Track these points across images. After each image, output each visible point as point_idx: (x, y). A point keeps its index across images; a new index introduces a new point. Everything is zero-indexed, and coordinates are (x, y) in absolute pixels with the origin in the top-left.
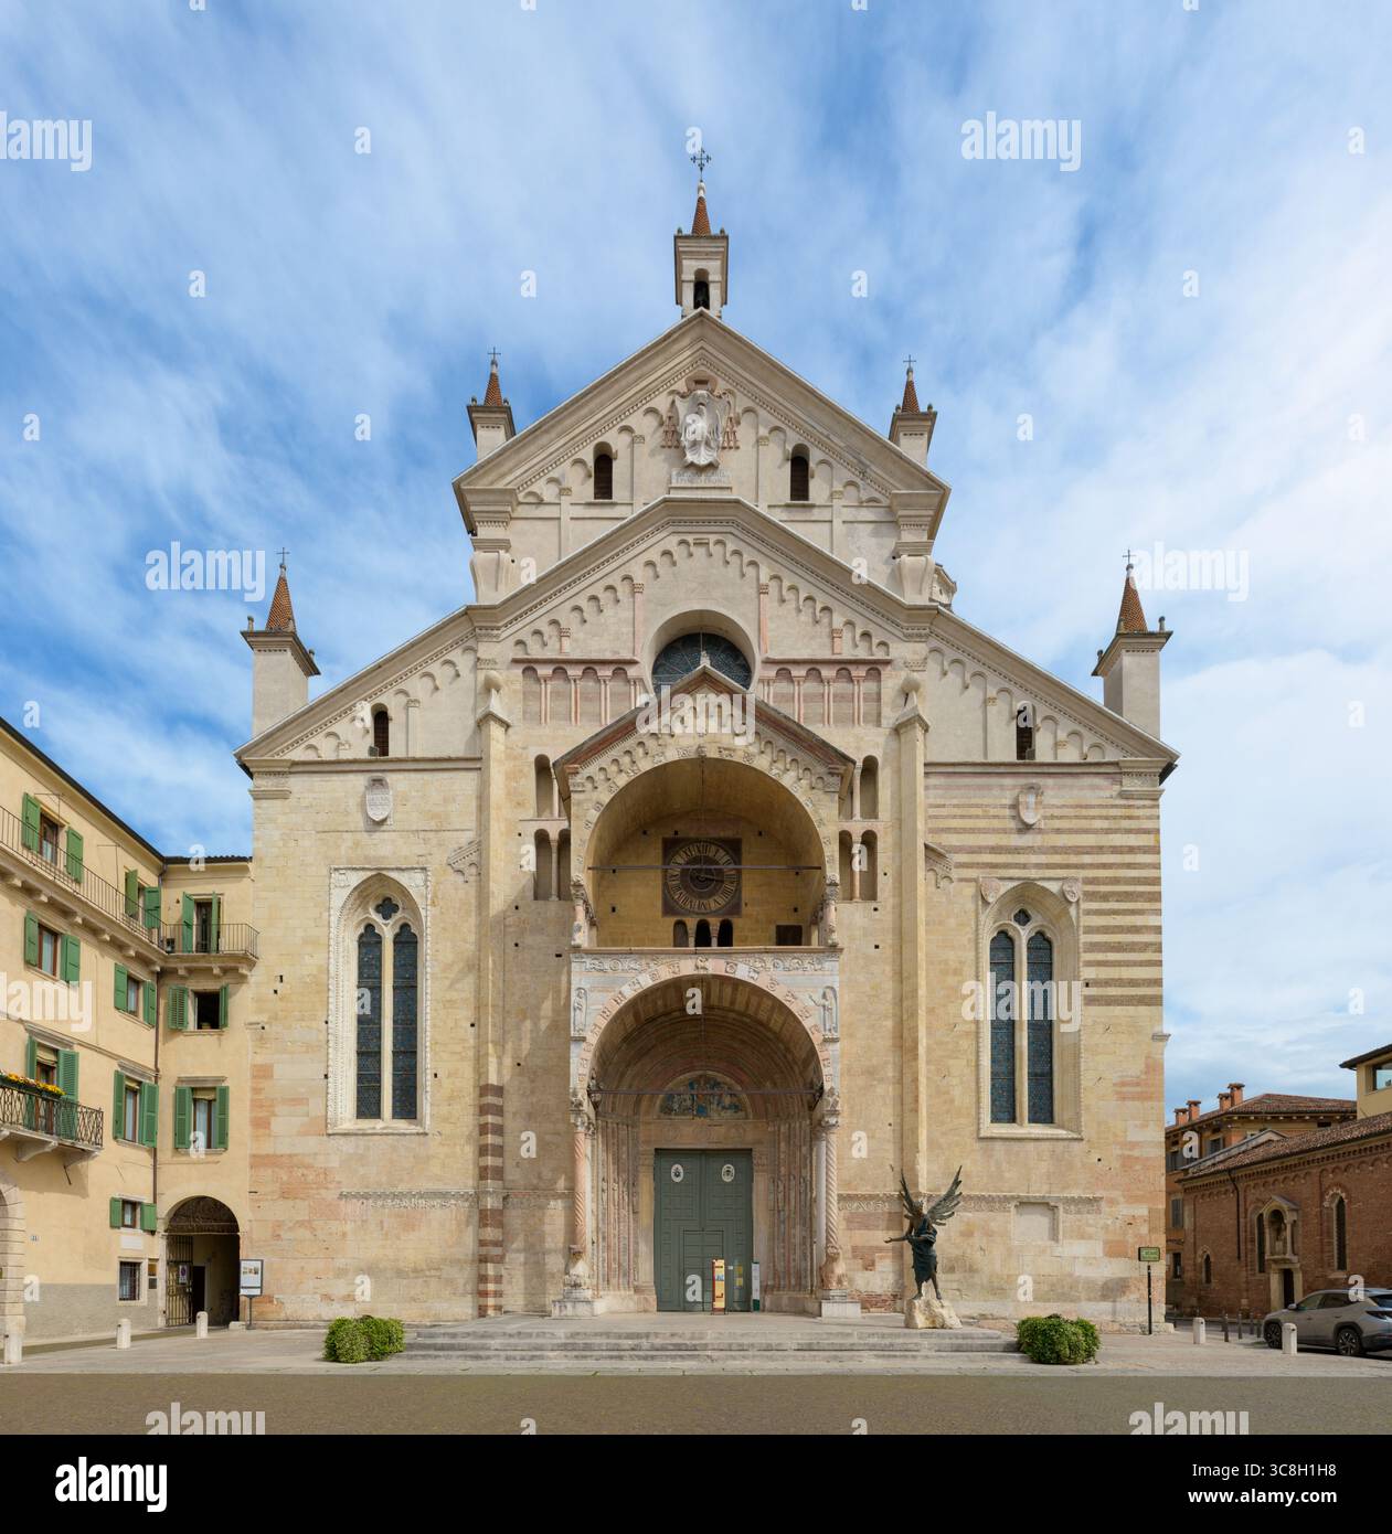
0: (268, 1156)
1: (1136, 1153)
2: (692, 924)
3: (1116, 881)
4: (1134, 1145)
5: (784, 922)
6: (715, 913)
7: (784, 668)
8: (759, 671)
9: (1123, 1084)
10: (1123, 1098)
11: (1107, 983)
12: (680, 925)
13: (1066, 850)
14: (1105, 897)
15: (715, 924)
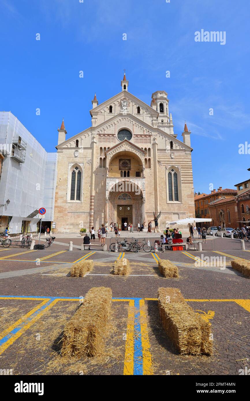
0: (57, 206)
1: (190, 206)
2: (123, 171)
3: (185, 166)
4: (190, 204)
5: (137, 171)
6: (127, 170)
7: (137, 135)
8: (133, 136)
9: (188, 195)
10: (188, 197)
11: (185, 180)
12: (122, 172)
13: (178, 161)
14: (184, 168)
15: (127, 171)
